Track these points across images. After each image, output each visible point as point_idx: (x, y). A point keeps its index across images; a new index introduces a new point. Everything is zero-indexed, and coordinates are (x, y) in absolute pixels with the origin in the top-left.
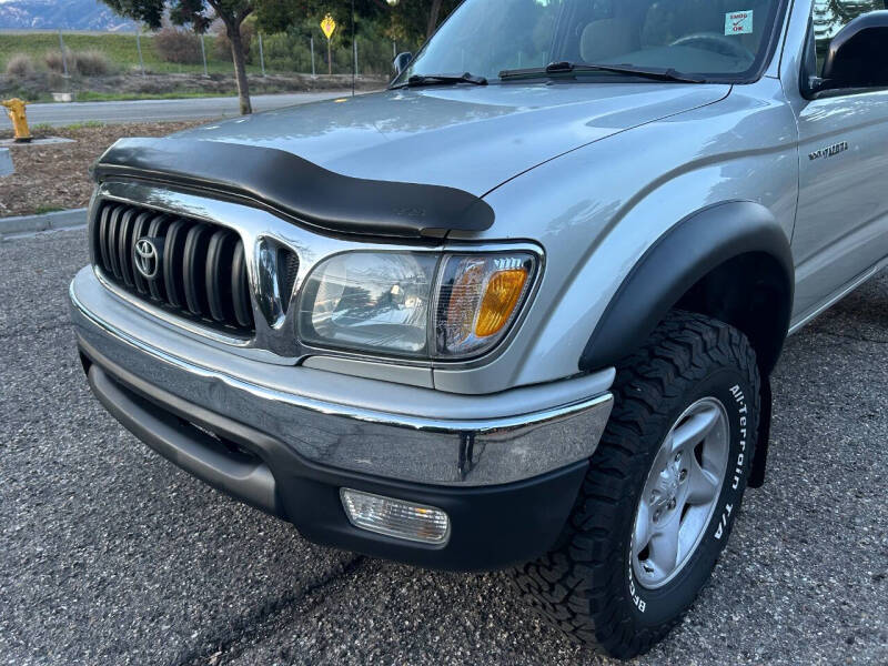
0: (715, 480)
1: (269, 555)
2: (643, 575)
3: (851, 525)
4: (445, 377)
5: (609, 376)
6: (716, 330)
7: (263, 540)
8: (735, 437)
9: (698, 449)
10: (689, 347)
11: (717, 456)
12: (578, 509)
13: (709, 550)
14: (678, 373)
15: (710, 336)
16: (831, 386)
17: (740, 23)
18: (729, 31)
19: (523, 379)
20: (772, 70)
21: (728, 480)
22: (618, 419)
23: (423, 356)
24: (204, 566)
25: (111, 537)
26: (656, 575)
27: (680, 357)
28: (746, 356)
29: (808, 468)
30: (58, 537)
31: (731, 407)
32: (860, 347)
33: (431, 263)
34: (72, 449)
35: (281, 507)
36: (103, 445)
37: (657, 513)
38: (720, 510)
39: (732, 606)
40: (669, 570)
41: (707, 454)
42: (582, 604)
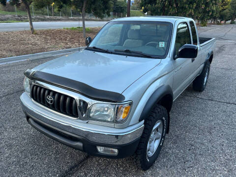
0: (160, 134)
1: (69, 156)
2: (148, 154)
3: (185, 139)
4: (117, 125)
5: (143, 121)
6: (160, 108)
7: (67, 153)
8: (164, 126)
9: (157, 129)
10: (156, 113)
11: (160, 130)
12: (139, 145)
13: (160, 147)
14: (154, 118)
15: (159, 110)
16: (181, 107)
17: (162, 45)
18: (160, 46)
19: (130, 125)
20: (168, 56)
21: (163, 134)
22: (145, 128)
23: (113, 122)
24: (55, 160)
25: (31, 155)
26: (150, 154)
27: (154, 115)
28: (165, 111)
29: (177, 127)
30: (18, 156)
31: (163, 121)
32: (187, 98)
33: (114, 106)
34: (13, 134)
35: (84, 149)
36: (21, 132)
37: (151, 142)
38: (161, 139)
39: (164, 158)
40: (152, 153)
41: (158, 130)
42: (139, 162)
